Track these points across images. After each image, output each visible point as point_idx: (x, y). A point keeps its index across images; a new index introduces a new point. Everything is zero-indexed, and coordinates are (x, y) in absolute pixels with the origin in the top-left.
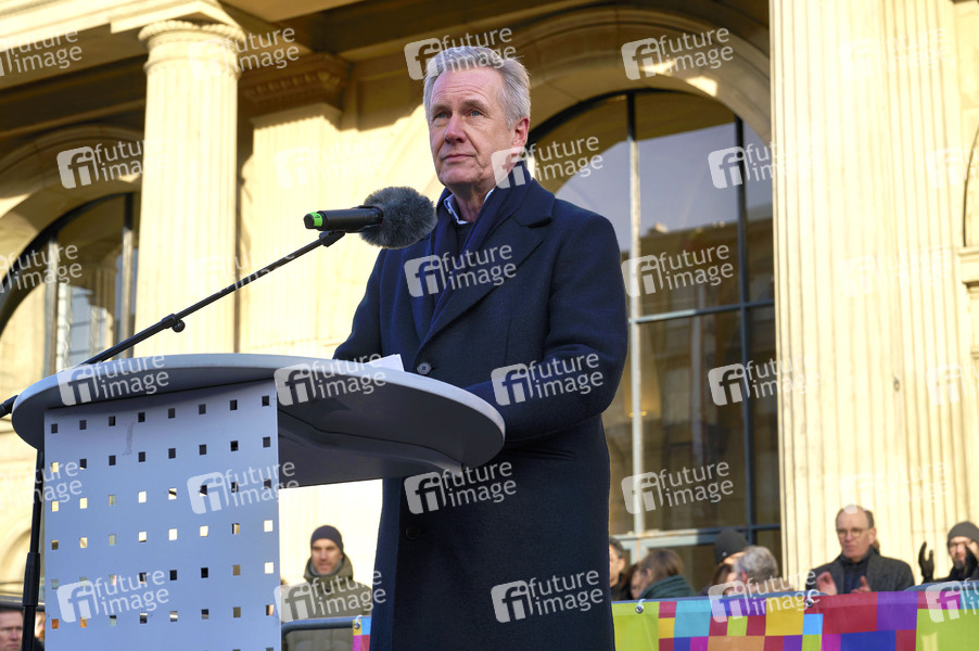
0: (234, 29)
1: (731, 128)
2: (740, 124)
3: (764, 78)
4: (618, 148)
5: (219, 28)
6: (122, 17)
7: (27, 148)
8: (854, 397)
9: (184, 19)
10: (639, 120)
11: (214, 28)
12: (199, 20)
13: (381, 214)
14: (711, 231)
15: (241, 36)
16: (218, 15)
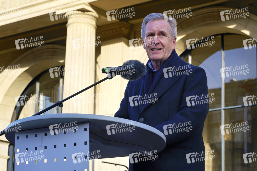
0: (95, 14)
4: (218, 52)
5: (90, 13)
9: (79, 10)
10: (225, 44)
11: (88, 13)
12: (83, 11)
14: (250, 81)
15: (97, 16)
16: (89, 8)
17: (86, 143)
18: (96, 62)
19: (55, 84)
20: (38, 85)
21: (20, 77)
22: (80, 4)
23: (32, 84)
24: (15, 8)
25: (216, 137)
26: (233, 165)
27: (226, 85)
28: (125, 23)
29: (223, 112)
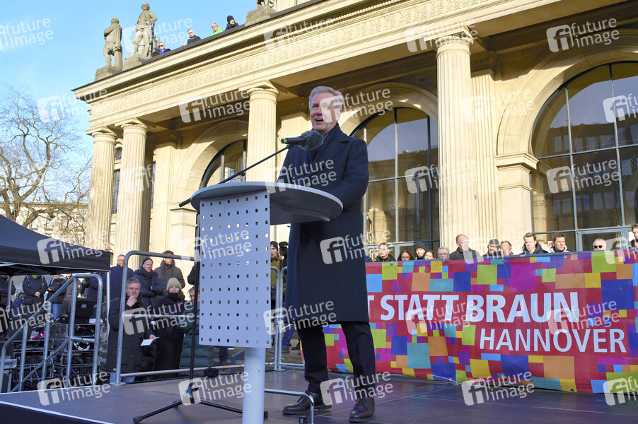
0: (276, 90)
1: (426, 119)
2: (429, 118)
3: (436, 104)
4: (392, 125)
5: (271, 90)
6: (242, 87)
7: (214, 127)
8: (462, 201)
9: (260, 87)
10: (397, 117)
11: (269, 90)
12: (264, 87)
13: (306, 139)
14: (421, 152)
15: (277, 92)
16: (270, 85)
17: (266, 209)
18: (277, 136)
19: (239, 157)
20: (223, 157)
21: (206, 150)
22: (261, 82)
23: (217, 157)
24: (201, 86)
25: (390, 205)
26: (406, 231)
27: (399, 155)
28: (303, 98)
29: (396, 181)
